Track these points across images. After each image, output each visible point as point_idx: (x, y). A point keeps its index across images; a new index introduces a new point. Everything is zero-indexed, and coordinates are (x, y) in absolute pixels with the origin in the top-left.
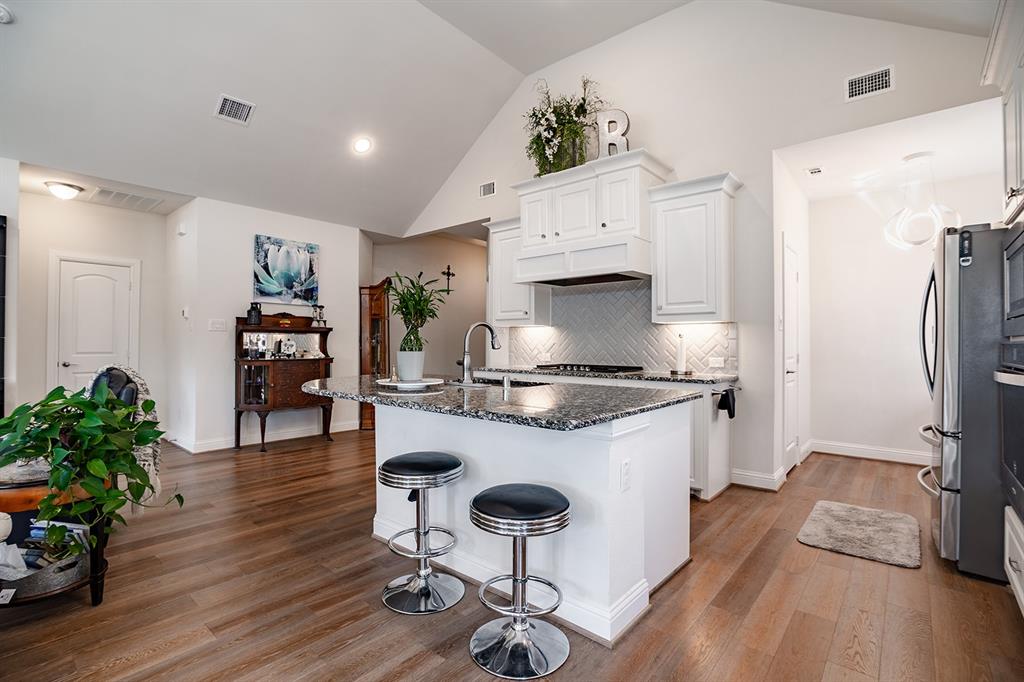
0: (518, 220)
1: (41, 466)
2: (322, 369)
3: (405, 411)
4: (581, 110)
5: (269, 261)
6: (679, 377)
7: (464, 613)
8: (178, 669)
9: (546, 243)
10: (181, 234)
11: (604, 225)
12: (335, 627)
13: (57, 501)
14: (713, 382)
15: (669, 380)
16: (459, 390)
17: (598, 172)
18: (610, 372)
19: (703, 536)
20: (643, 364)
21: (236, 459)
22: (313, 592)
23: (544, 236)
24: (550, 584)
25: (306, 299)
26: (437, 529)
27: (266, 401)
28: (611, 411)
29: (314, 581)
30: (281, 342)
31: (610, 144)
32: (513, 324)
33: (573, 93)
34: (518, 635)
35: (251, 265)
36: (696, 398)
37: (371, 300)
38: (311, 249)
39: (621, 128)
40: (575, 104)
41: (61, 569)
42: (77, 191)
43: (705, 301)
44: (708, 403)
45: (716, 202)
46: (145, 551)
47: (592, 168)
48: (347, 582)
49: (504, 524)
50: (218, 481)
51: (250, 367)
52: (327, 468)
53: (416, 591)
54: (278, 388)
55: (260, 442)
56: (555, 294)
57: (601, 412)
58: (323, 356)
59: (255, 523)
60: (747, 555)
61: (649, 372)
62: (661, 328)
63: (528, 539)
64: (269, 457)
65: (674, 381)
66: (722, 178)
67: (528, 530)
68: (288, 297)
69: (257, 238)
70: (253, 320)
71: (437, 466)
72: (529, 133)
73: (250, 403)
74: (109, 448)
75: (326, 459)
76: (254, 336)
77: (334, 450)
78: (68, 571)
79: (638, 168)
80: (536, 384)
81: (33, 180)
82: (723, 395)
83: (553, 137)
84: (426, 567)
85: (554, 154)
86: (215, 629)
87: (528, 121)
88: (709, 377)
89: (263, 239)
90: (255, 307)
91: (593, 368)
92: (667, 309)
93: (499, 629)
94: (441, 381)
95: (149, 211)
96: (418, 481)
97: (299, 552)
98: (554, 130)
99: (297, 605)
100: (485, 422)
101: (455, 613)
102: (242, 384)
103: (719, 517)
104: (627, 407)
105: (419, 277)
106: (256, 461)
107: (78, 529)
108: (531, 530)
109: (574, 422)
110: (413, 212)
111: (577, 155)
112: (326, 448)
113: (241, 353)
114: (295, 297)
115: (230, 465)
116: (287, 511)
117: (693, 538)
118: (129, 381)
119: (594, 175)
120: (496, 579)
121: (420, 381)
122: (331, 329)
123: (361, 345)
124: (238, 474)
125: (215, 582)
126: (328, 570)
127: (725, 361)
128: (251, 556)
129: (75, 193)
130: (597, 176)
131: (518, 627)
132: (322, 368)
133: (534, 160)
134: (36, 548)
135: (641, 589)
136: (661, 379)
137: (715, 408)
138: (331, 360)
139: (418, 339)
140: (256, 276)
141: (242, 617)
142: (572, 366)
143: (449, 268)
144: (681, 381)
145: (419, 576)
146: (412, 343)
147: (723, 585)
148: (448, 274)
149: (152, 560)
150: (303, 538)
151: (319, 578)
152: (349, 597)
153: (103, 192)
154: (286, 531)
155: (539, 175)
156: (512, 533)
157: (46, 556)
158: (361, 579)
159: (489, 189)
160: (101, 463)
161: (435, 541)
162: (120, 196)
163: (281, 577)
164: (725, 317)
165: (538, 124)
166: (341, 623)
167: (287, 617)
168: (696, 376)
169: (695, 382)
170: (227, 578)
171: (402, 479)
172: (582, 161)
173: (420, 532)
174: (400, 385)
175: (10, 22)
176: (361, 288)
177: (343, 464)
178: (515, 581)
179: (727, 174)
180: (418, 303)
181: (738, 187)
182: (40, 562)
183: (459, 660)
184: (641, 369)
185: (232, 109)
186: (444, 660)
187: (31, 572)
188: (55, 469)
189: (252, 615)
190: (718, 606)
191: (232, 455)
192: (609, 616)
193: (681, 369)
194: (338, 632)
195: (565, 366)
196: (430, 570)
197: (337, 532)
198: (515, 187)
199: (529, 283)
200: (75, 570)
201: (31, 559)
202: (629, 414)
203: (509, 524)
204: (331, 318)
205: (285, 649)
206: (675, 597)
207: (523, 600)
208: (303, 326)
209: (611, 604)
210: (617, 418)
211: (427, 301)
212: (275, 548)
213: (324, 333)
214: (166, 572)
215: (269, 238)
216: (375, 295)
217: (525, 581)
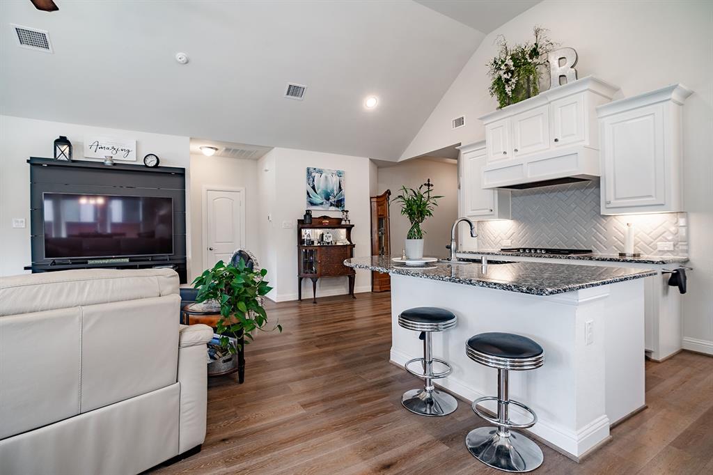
0: (484, 142)
1: (215, 304)
2: (349, 252)
3: (417, 279)
4: (534, 53)
5: (315, 183)
6: (629, 259)
7: (459, 419)
8: (288, 425)
9: (507, 158)
10: (266, 171)
11: (556, 140)
12: (374, 415)
13: (223, 324)
14: (663, 263)
15: (619, 261)
16: (448, 266)
17: (549, 100)
18: (563, 254)
19: (658, 389)
20: (593, 248)
21: (300, 307)
22: (358, 392)
23: (505, 153)
24: (526, 408)
25: (337, 206)
26: (437, 360)
27: (316, 273)
28: (577, 282)
29: (357, 385)
30: (323, 234)
31: (560, 76)
32: (480, 219)
33: (527, 42)
34: (502, 439)
35: (305, 187)
36: (650, 275)
37: (378, 205)
38: (339, 174)
39: (570, 62)
40: (528, 50)
41: (224, 361)
42: (214, 150)
43: (654, 195)
44: (658, 281)
45: (666, 112)
46: (260, 357)
47: (545, 97)
48: (377, 389)
49: (492, 359)
50: (292, 319)
51: (306, 250)
52: (354, 315)
53: (424, 399)
54: (323, 263)
55: (313, 297)
56: (513, 195)
57: (569, 283)
58: (349, 243)
59: (317, 346)
60: (704, 411)
61: (598, 254)
62: (609, 219)
63: (510, 372)
64: (318, 308)
65: (623, 261)
66: (670, 90)
67: (511, 366)
68: (327, 206)
69: (308, 169)
70: (307, 222)
71: (439, 318)
72: (491, 78)
73: (307, 273)
74: (247, 296)
75: (352, 310)
76: (308, 231)
77: (357, 305)
78: (228, 363)
79: (588, 91)
80: (505, 262)
81: (195, 147)
82: (673, 274)
83: (511, 77)
84: (430, 385)
85: (512, 91)
86: (304, 406)
87: (490, 68)
88: (657, 258)
89: (311, 170)
90: (308, 213)
91: (548, 251)
92: (614, 203)
93: (487, 434)
94: (436, 260)
95: (249, 159)
96: (426, 326)
97: (345, 367)
98: (512, 72)
99: (349, 399)
100: (477, 287)
101: (453, 418)
102: (302, 261)
103: (671, 376)
104: (590, 280)
105: (420, 188)
106: (311, 309)
107: (231, 340)
108: (513, 366)
109: (550, 290)
110: (404, 144)
111: (532, 89)
112: (352, 303)
113: (301, 241)
114: (331, 205)
115: (295, 311)
116: (334, 341)
117: (647, 389)
118: (249, 258)
119: (546, 102)
120: (485, 399)
121: (420, 259)
122: (353, 226)
123: (372, 236)
124: (301, 317)
125: (300, 379)
126: (364, 380)
127: (674, 245)
128: (317, 366)
129: (214, 151)
130: (550, 103)
131: (502, 434)
132: (348, 250)
133: (496, 97)
134: (212, 348)
135: (601, 423)
136: (611, 260)
137: (665, 284)
138: (354, 246)
139: (419, 231)
140: (308, 193)
141: (318, 401)
142: (530, 249)
143: (429, 181)
144: (631, 261)
145: (426, 390)
146: (414, 234)
147: (682, 432)
148: (429, 185)
149: (264, 362)
150: (346, 358)
151: (359, 384)
152: (379, 399)
153: (227, 150)
154: (335, 353)
155: (501, 108)
156: (498, 366)
157: (218, 353)
158: (385, 388)
159: (460, 122)
160: (243, 303)
161: (436, 368)
162: (235, 151)
163: (336, 381)
164: (674, 208)
165: (499, 69)
166: (378, 414)
167: (344, 405)
168: (644, 257)
169: (645, 262)
170: (306, 377)
171: (415, 324)
172: (536, 92)
173: (426, 362)
174: (408, 262)
175: (187, 63)
176: (371, 198)
177: (363, 314)
178: (499, 402)
179: (677, 85)
180: (419, 206)
181: (688, 95)
182: (215, 356)
183: (458, 450)
184: (590, 251)
185: (294, 91)
186: (448, 448)
187: (212, 361)
188: (222, 306)
189: (324, 400)
190: (679, 448)
191: (297, 304)
192: (577, 438)
193: (630, 251)
194: (375, 419)
195: (524, 249)
196: (433, 388)
197: (367, 357)
198: (481, 119)
199: (493, 189)
200: (231, 362)
201: (212, 354)
202: (593, 285)
203: (497, 360)
204: (353, 218)
205: (347, 423)
206: (633, 433)
207: (506, 416)
208: (336, 224)
209: (577, 429)
210: (583, 288)
211: (425, 204)
212: (329, 363)
213: (349, 229)
214: (271, 370)
215: (315, 169)
216: (380, 203)
217: (508, 403)
